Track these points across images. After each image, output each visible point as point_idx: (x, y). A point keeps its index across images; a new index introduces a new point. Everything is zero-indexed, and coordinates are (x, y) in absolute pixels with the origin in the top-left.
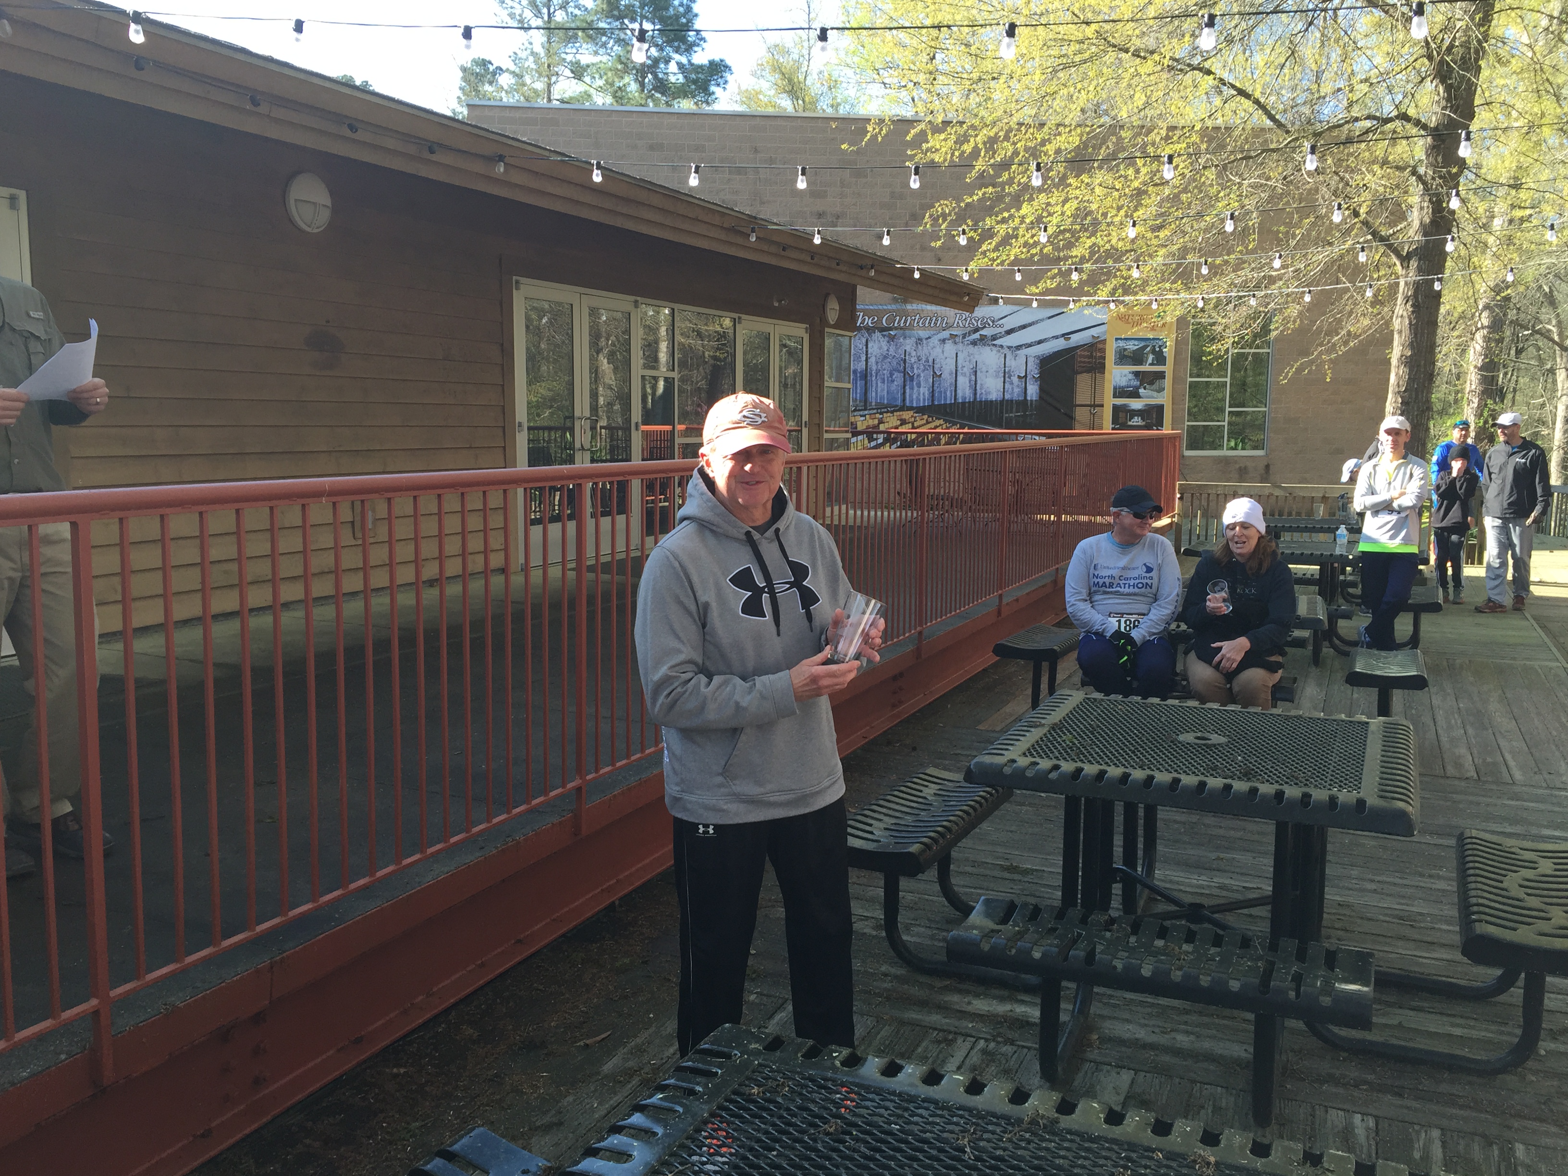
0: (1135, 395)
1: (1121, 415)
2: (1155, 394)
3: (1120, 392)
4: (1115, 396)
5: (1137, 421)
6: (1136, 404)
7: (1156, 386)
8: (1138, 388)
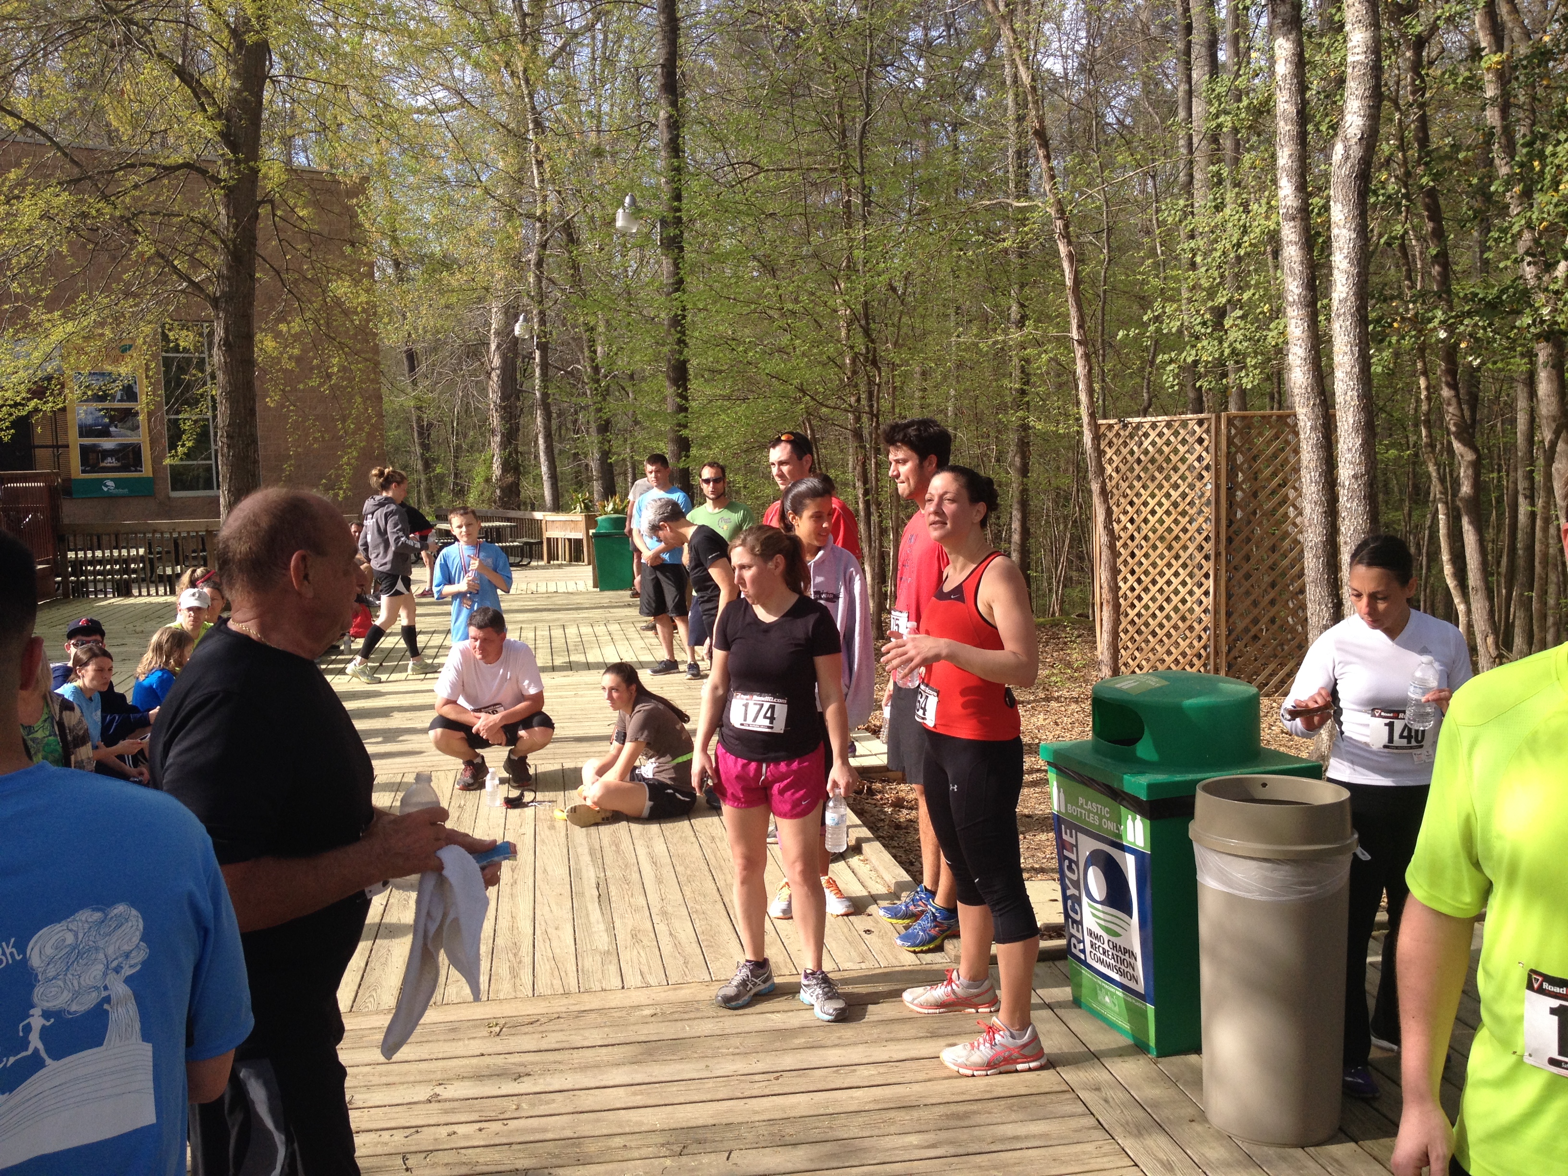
0: (105, 433)
1: (92, 456)
2: (129, 433)
3: (86, 431)
4: (81, 435)
5: (110, 462)
6: (107, 444)
7: (129, 424)
8: (107, 426)
